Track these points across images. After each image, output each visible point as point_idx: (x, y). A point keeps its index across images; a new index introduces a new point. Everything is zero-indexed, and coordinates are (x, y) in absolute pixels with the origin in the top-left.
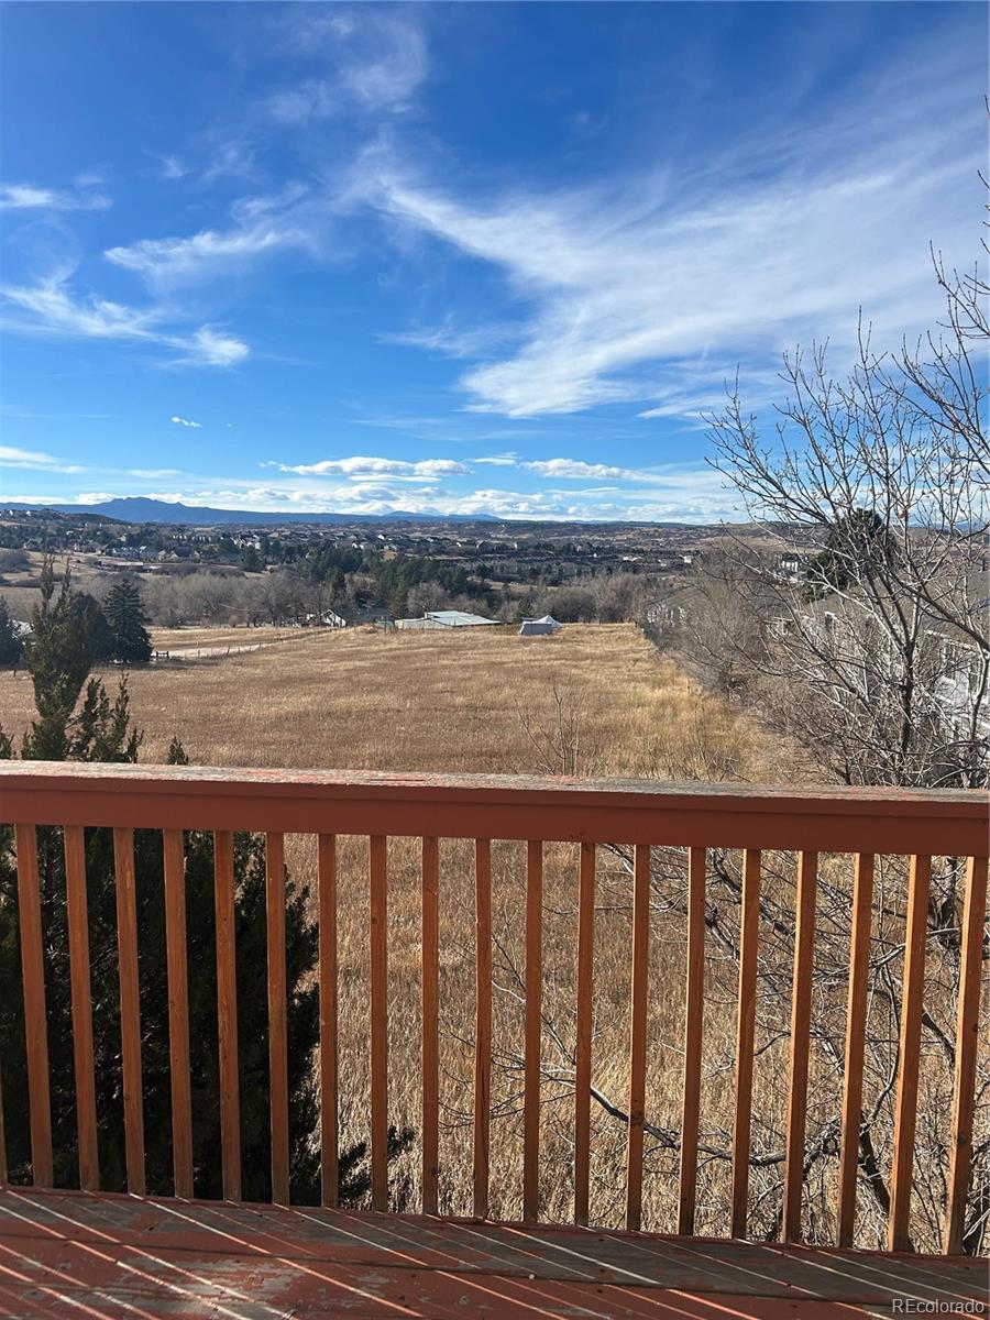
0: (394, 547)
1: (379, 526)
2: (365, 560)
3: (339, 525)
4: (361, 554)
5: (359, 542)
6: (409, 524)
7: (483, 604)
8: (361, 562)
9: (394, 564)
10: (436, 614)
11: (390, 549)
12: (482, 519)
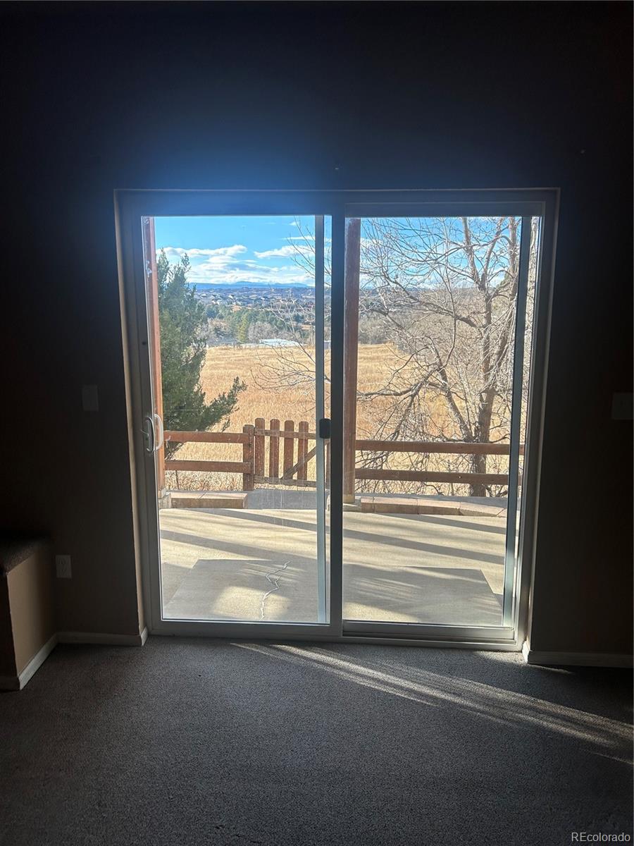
0: (239, 303)
1: (229, 291)
2: (220, 311)
3: (203, 291)
4: (217, 308)
5: (216, 300)
6: (248, 290)
7: (297, 335)
8: (218, 312)
9: (239, 314)
10: (265, 340)
11: (237, 304)
12: (296, 286)
